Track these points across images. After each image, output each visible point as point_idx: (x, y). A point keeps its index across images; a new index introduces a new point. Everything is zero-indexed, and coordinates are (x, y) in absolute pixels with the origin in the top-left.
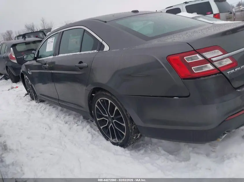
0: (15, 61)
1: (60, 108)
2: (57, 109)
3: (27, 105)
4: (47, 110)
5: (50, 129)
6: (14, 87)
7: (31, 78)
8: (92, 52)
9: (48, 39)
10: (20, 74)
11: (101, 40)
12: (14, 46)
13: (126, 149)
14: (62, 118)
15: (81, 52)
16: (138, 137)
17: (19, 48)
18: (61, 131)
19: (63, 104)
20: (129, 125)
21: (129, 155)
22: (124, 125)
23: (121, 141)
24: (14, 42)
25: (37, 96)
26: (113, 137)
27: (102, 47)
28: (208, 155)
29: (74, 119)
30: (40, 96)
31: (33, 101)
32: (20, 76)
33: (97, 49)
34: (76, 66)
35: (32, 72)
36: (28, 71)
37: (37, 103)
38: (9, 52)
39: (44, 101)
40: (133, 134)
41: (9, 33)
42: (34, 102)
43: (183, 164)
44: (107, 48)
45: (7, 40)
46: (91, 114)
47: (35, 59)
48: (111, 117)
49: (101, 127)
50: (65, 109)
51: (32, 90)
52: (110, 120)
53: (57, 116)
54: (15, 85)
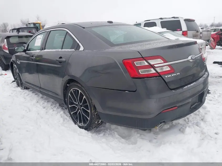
0: (7, 52)
1: (41, 95)
2: (39, 96)
3: (12, 90)
4: (30, 96)
5: (30, 111)
6: (3, 74)
7: (19, 67)
8: (71, 50)
9: (38, 36)
10: (10, 63)
11: (78, 42)
12: (8, 38)
13: (89, 132)
14: (41, 103)
15: (62, 49)
16: (99, 122)
17: (12, 40)
18: (38, 114)
19: (44, 91)
20: (93, 111)
21: (90, 136)
22: (89, 111)
23: (86, 125)
24: (8, 34)
25: (22, 83)
26: (80, 122)
27: (78, 47)
28: (150, 141)
29: (51, 105)
30: (25, 83)
31: (18, 87)
32: (10, 64)
33: (75, 48)
34: (56, 60)
35: (20, 62)
36: (17, 60)
37: (22, 89)
38: (3, 43)
39: (28, 89)
40: (95, 119)
41: (5, 26)
42: (19, 89)
43: (131, 146)
44: (82, 48)
45: (3, 31)
46: (65, 101)
47: (25, 51)
48: (80, 104)
49: (72, 113)
50: (45, 97)
51: (19, 78)
52: (79, 107)
53: (38, 102)
54: (4, 72)
